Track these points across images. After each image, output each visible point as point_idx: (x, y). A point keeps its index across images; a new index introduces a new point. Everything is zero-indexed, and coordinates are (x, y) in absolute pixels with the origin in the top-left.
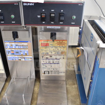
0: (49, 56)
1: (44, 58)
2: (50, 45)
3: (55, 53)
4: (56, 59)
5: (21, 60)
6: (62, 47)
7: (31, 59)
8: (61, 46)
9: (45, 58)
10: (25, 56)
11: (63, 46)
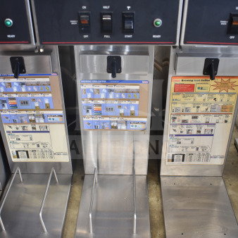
0: (191, 116)
1: (176, 121)
2: (196, 90)
3: (207, 109)
4: (207, 123)
5: (116, 127)
6: (227, 93)
7: (143, 125)
8: (224, 91)
9: (181, 122)
10: (128, 117)
11: (230, 91)
